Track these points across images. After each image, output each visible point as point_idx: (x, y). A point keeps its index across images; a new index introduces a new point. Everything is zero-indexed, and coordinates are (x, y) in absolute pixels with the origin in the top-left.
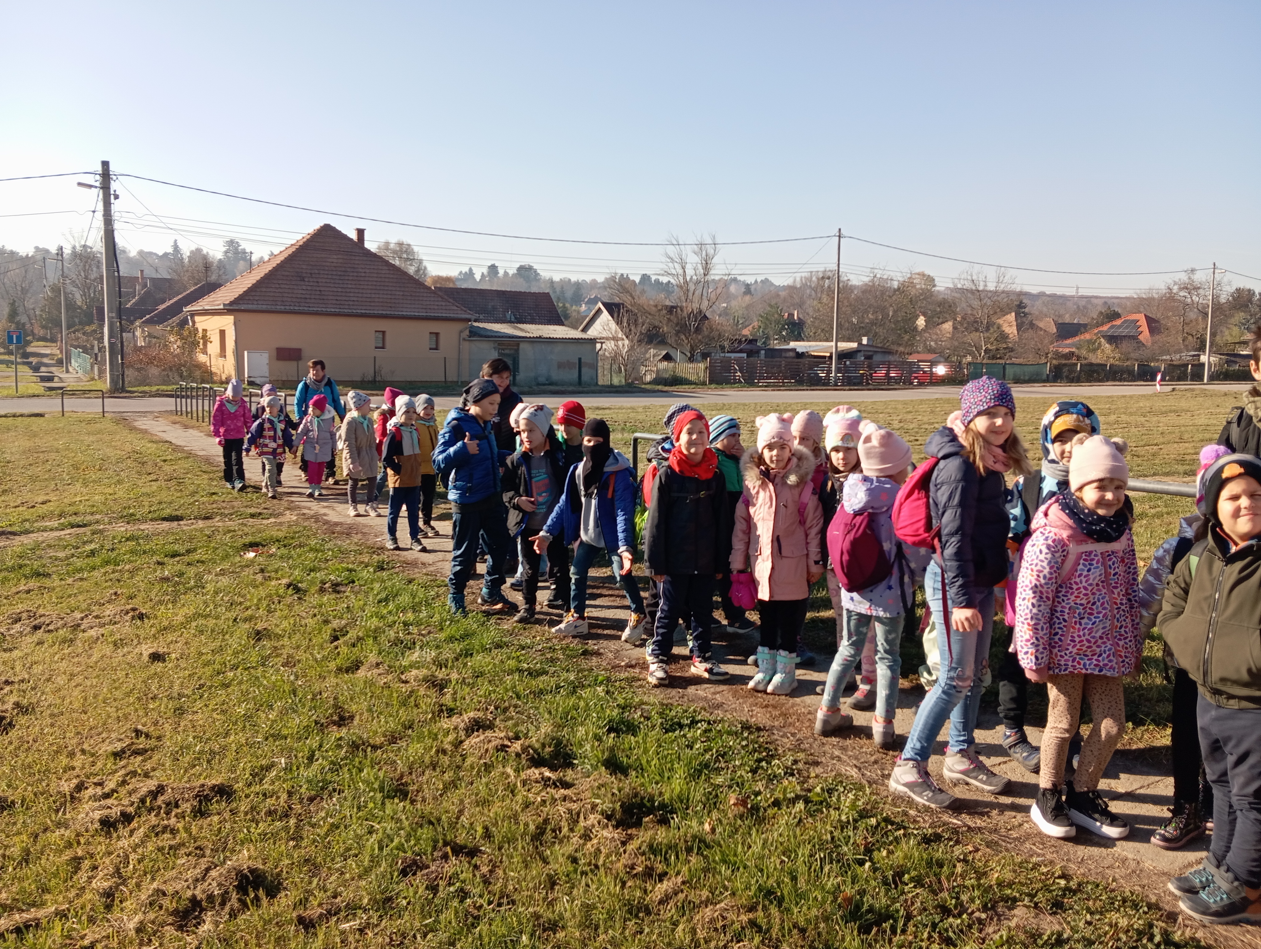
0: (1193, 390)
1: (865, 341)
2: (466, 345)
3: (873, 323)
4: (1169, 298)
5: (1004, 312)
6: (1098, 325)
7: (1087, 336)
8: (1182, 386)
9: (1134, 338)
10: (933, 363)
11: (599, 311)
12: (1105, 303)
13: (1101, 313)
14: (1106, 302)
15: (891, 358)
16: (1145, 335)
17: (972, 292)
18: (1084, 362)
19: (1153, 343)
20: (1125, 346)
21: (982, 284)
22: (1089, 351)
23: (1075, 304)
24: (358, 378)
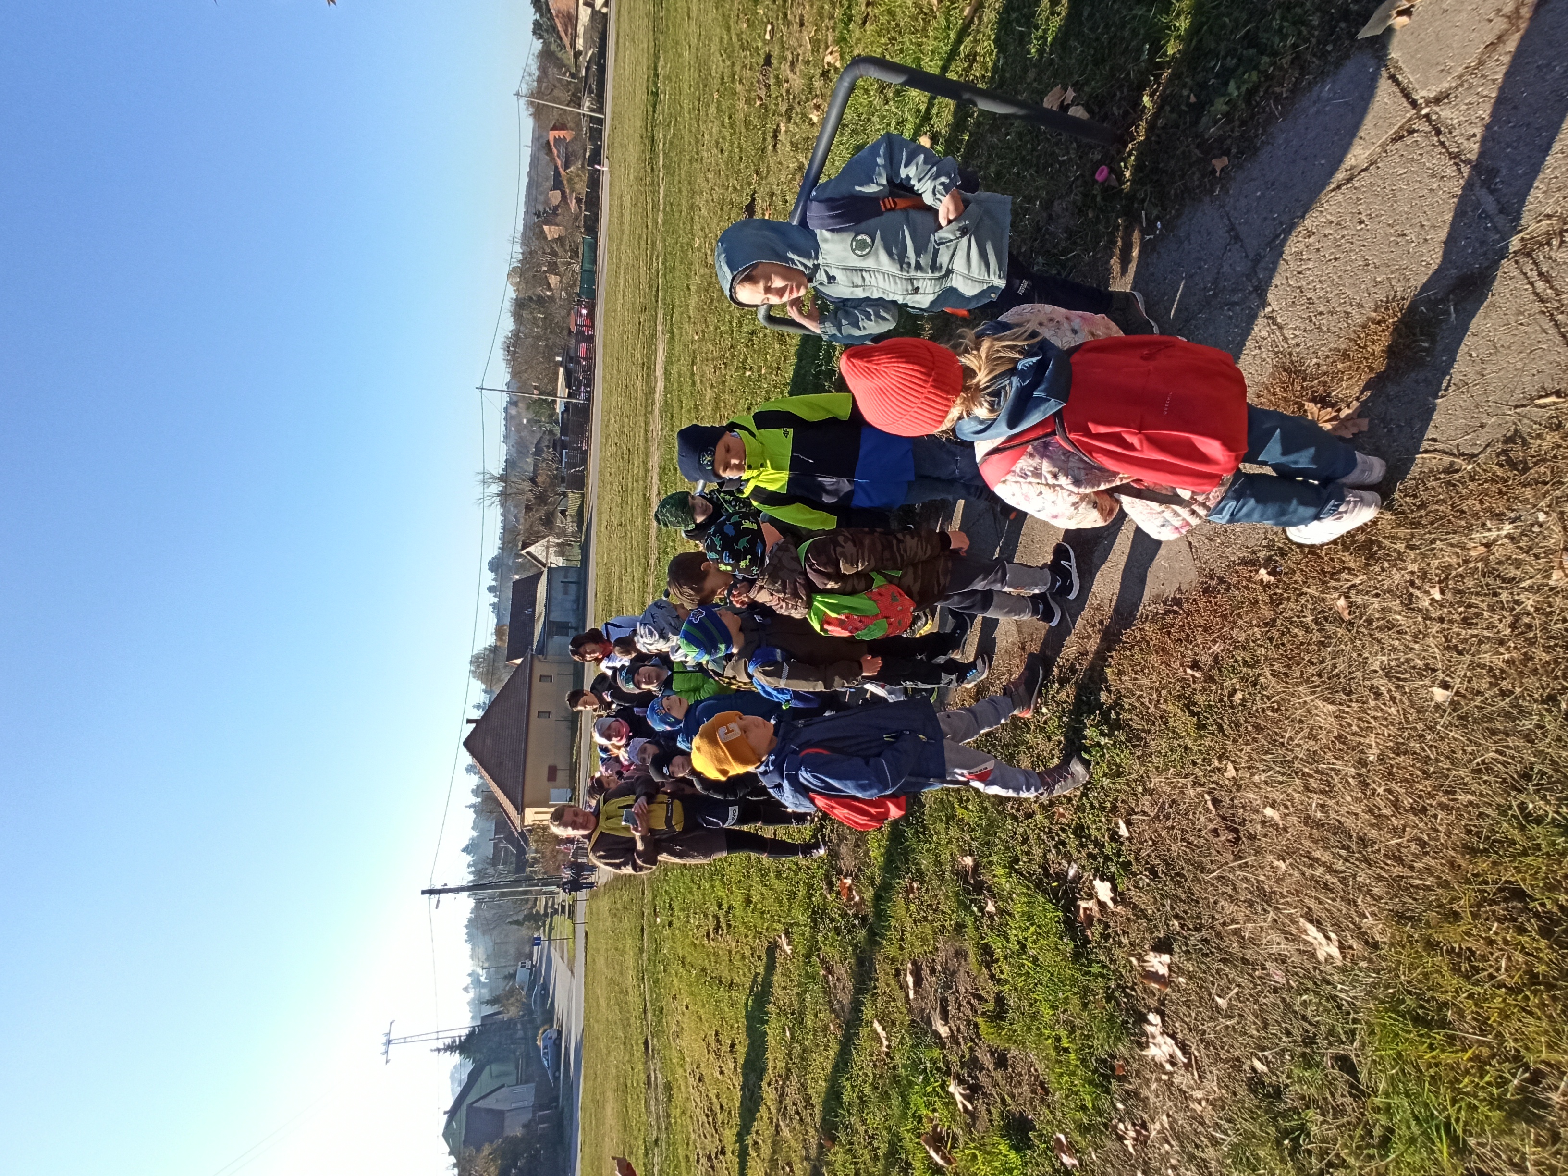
1: (559, 360)
2: (550, 658)
11: (528, 553)
24: (569, 733)
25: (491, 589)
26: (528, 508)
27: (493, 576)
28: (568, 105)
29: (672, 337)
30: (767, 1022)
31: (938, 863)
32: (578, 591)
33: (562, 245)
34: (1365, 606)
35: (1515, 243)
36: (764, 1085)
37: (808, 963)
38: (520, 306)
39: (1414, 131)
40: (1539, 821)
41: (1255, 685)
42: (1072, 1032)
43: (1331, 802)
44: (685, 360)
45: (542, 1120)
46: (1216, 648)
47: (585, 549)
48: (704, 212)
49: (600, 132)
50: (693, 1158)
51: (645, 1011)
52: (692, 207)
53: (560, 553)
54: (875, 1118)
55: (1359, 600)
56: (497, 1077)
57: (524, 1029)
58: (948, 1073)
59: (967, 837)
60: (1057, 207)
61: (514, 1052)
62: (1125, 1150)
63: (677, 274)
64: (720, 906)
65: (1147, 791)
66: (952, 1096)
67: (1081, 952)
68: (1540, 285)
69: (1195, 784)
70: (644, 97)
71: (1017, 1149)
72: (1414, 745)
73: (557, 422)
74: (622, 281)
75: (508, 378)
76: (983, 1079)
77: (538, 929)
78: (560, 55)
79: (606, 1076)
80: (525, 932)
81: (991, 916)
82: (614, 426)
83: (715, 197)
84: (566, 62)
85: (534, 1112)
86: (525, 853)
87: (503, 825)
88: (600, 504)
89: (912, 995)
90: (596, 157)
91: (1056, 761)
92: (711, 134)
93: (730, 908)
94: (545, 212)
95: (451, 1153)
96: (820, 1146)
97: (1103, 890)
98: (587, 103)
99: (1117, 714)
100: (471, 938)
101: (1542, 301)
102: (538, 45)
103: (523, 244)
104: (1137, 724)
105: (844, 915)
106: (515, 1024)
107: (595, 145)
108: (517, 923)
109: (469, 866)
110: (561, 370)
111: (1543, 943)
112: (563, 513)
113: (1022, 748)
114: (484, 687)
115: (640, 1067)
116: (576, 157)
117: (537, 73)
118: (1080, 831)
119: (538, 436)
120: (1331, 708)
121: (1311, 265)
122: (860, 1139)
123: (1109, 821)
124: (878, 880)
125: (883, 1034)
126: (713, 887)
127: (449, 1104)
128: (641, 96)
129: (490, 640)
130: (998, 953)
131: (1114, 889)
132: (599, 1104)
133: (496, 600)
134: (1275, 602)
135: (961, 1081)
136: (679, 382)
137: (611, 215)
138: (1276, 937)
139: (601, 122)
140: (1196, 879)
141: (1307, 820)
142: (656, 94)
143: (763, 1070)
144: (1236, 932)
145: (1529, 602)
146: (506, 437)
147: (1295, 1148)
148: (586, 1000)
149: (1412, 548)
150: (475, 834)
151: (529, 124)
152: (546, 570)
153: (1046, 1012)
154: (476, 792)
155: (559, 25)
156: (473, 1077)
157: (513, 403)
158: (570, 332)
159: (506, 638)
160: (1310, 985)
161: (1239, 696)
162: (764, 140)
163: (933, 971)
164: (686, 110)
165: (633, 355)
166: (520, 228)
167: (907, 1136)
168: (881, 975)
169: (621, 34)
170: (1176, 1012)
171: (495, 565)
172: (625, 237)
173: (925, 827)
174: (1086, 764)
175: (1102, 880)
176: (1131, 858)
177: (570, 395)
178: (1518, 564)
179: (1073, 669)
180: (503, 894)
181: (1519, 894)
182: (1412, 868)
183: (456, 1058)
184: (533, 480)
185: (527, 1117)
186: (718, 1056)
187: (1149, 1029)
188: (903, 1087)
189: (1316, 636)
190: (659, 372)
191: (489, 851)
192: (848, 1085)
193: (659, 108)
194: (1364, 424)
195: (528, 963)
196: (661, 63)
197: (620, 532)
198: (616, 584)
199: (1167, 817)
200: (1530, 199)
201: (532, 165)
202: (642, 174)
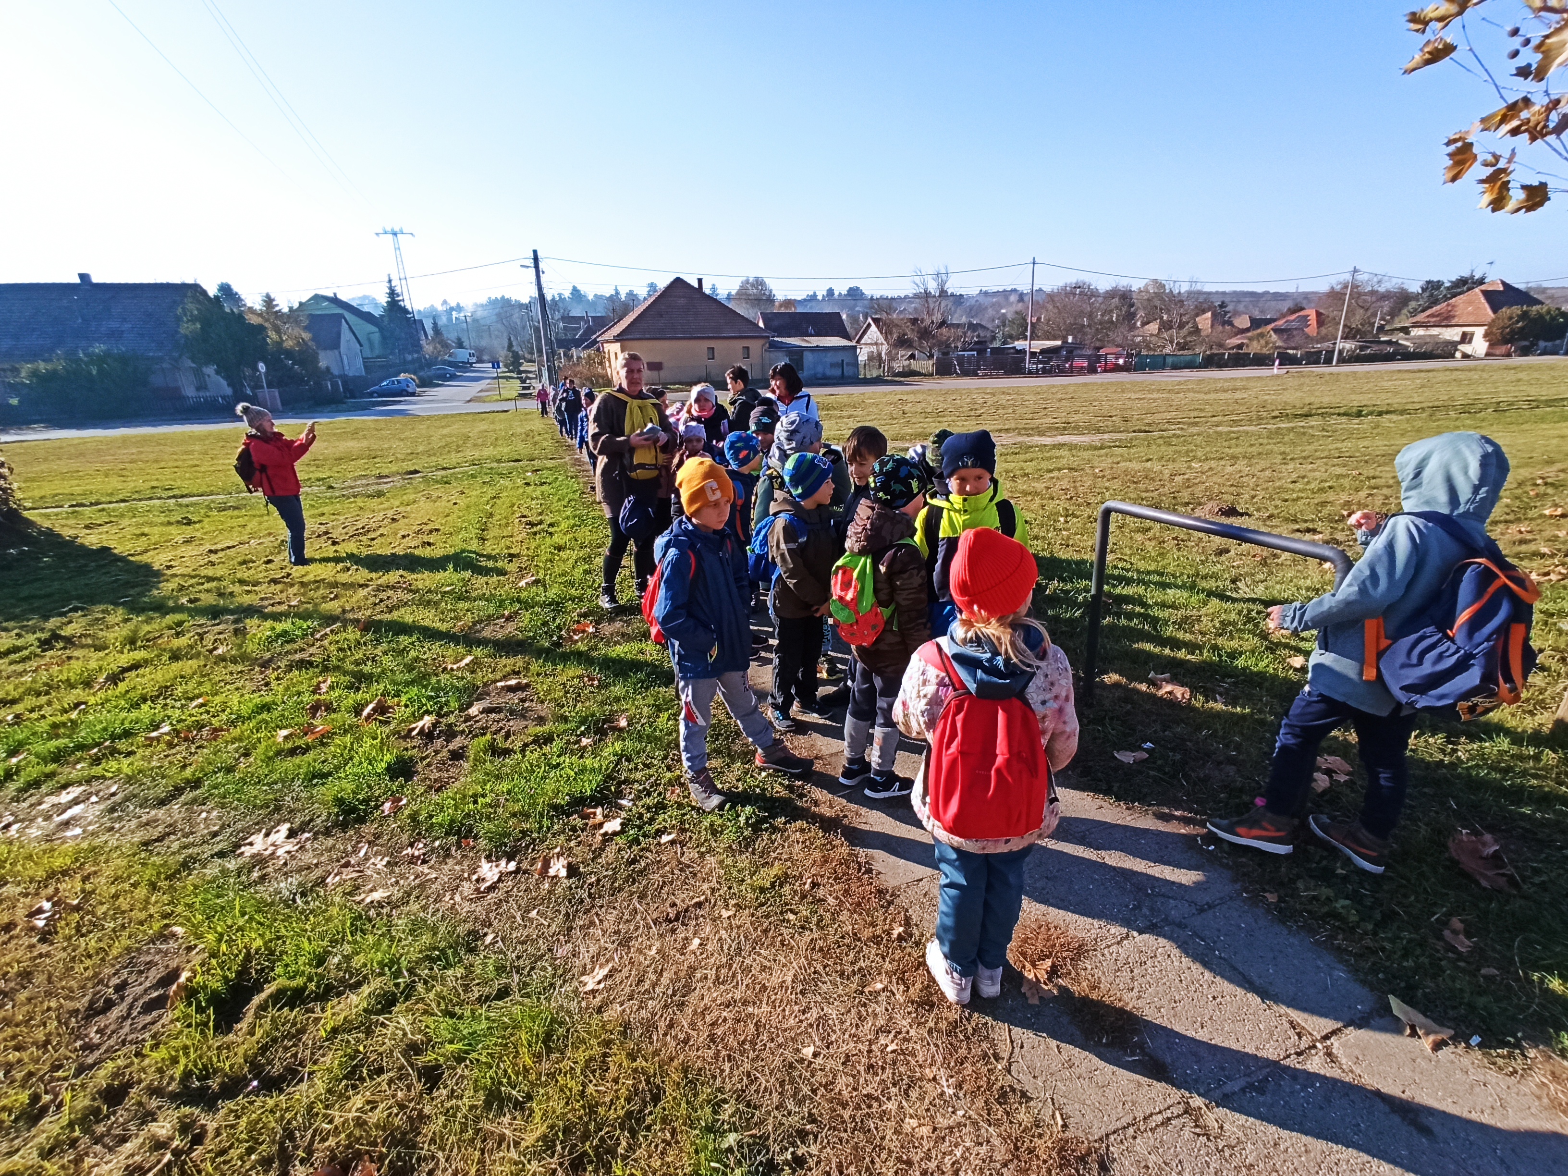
0: (1319, 370)
1: (1070, 340)
2: (767, 355)
5: (1204, 311)
6: (1277, 320)
10: (1117, 356)
11: (869, 325)
16: (1310, 327)
19: (1319, 333)
25: (830, 292)
26: (914, 321)
27: (844, 292)
28: (1345, 326)
29: (1096, 448)
30: (455, 570)
31: (617, 700)
32: (834, 378)
33: (1190, 333)
34: (877, 1003)
35: (1197, 1101)
36: (401, 572)
37: (512, 601)
38: (1124, 297)
39: (1300, 1038)
40: (715, 1112)
41: (803, 927)
42: (490, 806)
43: (710, 983)
44: (1075, 462)
45: (335, 385)
46: (831, 900)
47: (877, 381)
48: (1229, 469)
49: (1317, 362)
50: (323, 519)
51: (444, 469)
52: (1234, 458)
53: (871, 358)
54: (388, 661)
55: (883, 997)
56: (369, 339)
57: (413, 361)
58: (439, 715)
59: (643, 721)
60: (1231, 770)
61: (392, 353)
62: (402, 848)
63: (1163, 448)
64: (551, 525)
65: (702, 855)
66: (421, 718)
67: (558, 810)
68: (1159, 1118)
69: (713, 890)
70: (1356, 404)
71: (389, 769)
72: (765, 1037)
73: (1004, 343)
74: (1155, 396)
75: (1047, 289)
76: (439, 743)
77: (506, 366)
78: (1405, 311)
79: (381, 439)
80: (502, 354)
81: (578, 742)
82: (1003, 399)
83: (1244, 479)
84: (1397, 319)
85: (340, 376)
86: (577, 347)
87: (601, 323)
88: (923, 392)
89: (499, 684)
90: (1287, 360)
91: (720, 786)
92: (1313, 470)
93: (551, 534)
94: (1226, 313)
95: (301, 304)
96: (358, 621)
97: (613, 825)
98: (1349, 346)
99: (766, 830)
100: (493, 303)
101: (1145, 1119)
102: (1415, 288)
103: (1189, 293)
104: (759, 845)
105: (559, 628)
106: (418, 352)
107: (1302, 359)
108: (510, 345)
109: (560, 295)
110: (1059, 343)
111: (621, 1113)
112: (912, 357)
113: (727, 760)
114: (734, 292)
115: (394, 468)
116: (1288, 339)
117: (1382, 289)
118: (661, 807)
119: (989, 326)
120: (789, 979)
121: (1176, 964)
122: (369, 650)
123: (673, 827)
124: (594, 654)
125: (463, 664)
126: (568, 518)
127: (343, 297)
128: (1355, 401)
129: (780, 296)
130: (546, 749)
131: (615, 834)
132: (355, 434)
133: (820, 298)
134: (876, 940)
135: (435, 725)
136: (1051, 458)
137: (1226, 380)
138: (593, 949)
139: (1328, 361)
140: (632, 894)
141: (692, 969)
142: (1359, 414)
143: (413, 570)
144: (592, 923)
145: (891, 1106)
146: (986, 293)
147: (432, 960)
148: (446, 416)
149: (930, 1032)
150: (591, 297)
151: (1322, 286)
152: (853, 343)
153: (505, 786)
154: (631, 295)
155: (1438, 308)
156: (368, 317)
157: (1021, 297)
158: (1099, 349)
159: (783, 310)
160: (560, 972)
161: (792, 917)
162: (1306, 521)
163: (523, 700)
164: (1339, 445)
165: (1076, 412)
166: (1208, 288)
167: (381, 687)
168: (511, 661)
169: (1430, 374)
170: (519, 882)
171: (854, 293)
172: (1202, 396)
173: (647, 688)
174: (721, 807)
175: (622, 824)
176: (643, 845)
177: (1033, 354)
178: (921, 1099)
179: (801, 796)
180: (537, 330)
181: (656, 1099)
182: (665, 1035)
183: (383, 299)
184: (943, 323)
185: (335, 371)
186: (418, 532)
187: (503, 863)
188: (421, 680)
189: (849, 969)
190: (1061, 439)
191: (576, 312)
192: (414, 638)
193: (1344, 419)
194: (1035, 1001)
195: (473, 360)
196: (1394, 417)
197: (897, 413)
198: (844, 413)
199: (681, 870)
200: (1237, 1115)
201: (1276, 295)
202: (1270, 407)
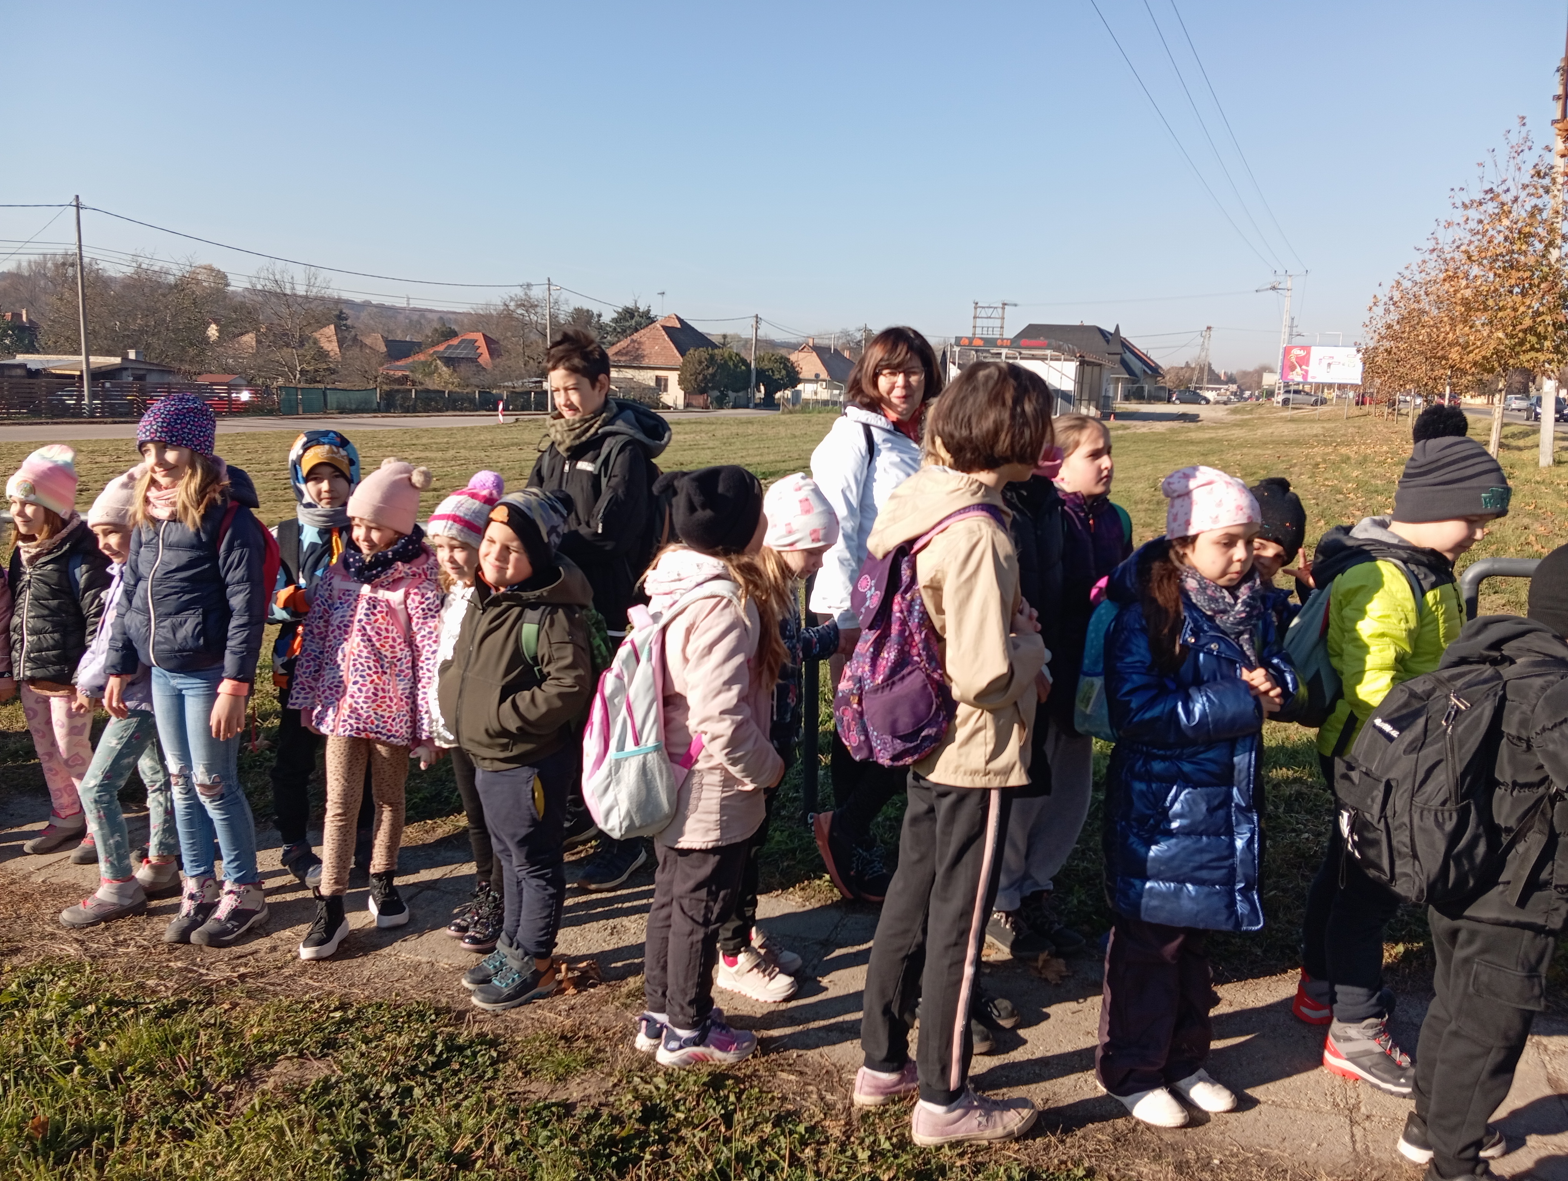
0: (536, 420)
1: (132, 355)
3: (142, 331)
4: (506, 316)
5: (321, 324)
6: (434, 344)
7: (422, 357)
8: (525, 417)
9: (474, 361)
10: (232, 387)
12: (441, 318)
13: (436, 330)
14: (443, 317)
15: (171, 379)
16: (485, 358)
17: (276, 294)
18: (419, 388)
19: (495, 366)
20: (463, 368)
21: (288, 286)
22: (425, 375)
23: (407, 317)
110: (118, 359)
